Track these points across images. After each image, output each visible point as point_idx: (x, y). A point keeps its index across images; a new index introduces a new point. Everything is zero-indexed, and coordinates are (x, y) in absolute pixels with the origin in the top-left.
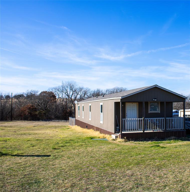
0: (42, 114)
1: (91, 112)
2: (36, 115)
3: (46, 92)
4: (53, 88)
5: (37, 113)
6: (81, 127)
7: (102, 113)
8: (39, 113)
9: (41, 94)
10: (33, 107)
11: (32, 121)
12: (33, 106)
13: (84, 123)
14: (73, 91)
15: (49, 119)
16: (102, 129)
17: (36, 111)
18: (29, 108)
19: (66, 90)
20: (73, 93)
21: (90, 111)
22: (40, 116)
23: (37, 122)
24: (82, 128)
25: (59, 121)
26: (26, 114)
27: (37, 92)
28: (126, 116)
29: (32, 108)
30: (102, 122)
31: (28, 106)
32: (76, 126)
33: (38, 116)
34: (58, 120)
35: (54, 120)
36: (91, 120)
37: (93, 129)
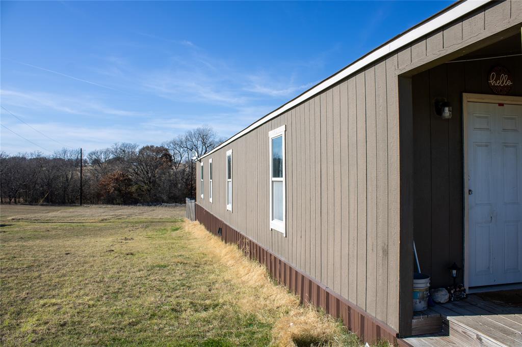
0: (143, 191)
1: (231, 180)
2: (131, 193)
3: (152, 147)
4: (170, 143)
5: (133, 189)
6: (208, 230)
7: (283, 179)
8: (137, 190)
9: (141, 151)
10: (125, 178)
11: (120, 206)
12: (123, 175)
13: (213, 216)
14: (206, 146)
15: (155, 201)
17: (131, 185)
18: (117, 179)
19: (195, 145)
20: (206, 149)
21: (229, 178)
22: (139, 195)
23: (131, 207)
24: (208, 232)
25: (176, 206)
26: (109, 192)
27: (134, 147)
28: (466, 191)
29: (122, 178)
31: (115, 175)
32: (197, 222)
33: (135, 195)
34: (174, 204)
35: (166, 204)
36: (231, 210)
37: (239, 247)
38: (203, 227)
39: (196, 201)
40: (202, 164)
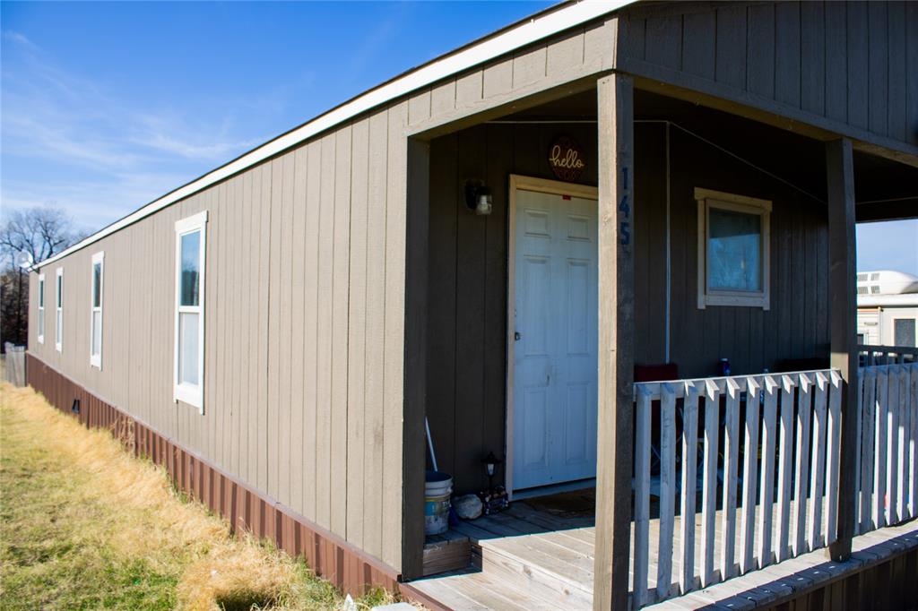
1: (99, 309)
6: (51, 403)
7: (199, 309)
13: (62, 377)
14: (52, 243)
16: (198, 455)
19: (28, 241)
20: (51, 249)
21: (97, 304)
24: (51, 409)
28: (511, 334)
30: (189, 393)
32: (29, 389)
36: (99, 365)
38: (40, 398)
39: (26, 348)
40: (41, 277)
